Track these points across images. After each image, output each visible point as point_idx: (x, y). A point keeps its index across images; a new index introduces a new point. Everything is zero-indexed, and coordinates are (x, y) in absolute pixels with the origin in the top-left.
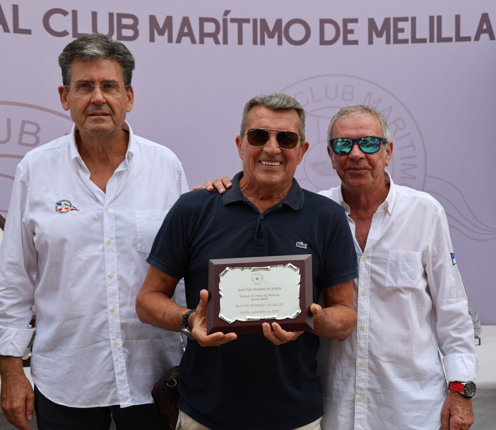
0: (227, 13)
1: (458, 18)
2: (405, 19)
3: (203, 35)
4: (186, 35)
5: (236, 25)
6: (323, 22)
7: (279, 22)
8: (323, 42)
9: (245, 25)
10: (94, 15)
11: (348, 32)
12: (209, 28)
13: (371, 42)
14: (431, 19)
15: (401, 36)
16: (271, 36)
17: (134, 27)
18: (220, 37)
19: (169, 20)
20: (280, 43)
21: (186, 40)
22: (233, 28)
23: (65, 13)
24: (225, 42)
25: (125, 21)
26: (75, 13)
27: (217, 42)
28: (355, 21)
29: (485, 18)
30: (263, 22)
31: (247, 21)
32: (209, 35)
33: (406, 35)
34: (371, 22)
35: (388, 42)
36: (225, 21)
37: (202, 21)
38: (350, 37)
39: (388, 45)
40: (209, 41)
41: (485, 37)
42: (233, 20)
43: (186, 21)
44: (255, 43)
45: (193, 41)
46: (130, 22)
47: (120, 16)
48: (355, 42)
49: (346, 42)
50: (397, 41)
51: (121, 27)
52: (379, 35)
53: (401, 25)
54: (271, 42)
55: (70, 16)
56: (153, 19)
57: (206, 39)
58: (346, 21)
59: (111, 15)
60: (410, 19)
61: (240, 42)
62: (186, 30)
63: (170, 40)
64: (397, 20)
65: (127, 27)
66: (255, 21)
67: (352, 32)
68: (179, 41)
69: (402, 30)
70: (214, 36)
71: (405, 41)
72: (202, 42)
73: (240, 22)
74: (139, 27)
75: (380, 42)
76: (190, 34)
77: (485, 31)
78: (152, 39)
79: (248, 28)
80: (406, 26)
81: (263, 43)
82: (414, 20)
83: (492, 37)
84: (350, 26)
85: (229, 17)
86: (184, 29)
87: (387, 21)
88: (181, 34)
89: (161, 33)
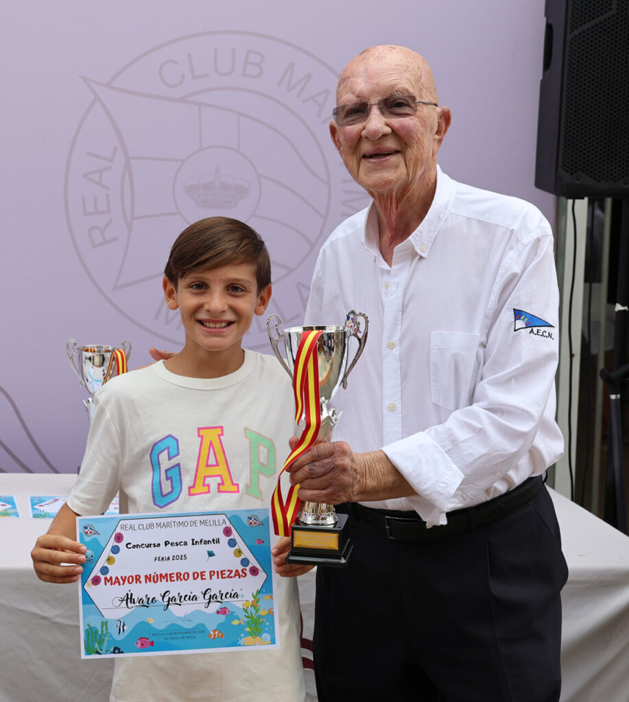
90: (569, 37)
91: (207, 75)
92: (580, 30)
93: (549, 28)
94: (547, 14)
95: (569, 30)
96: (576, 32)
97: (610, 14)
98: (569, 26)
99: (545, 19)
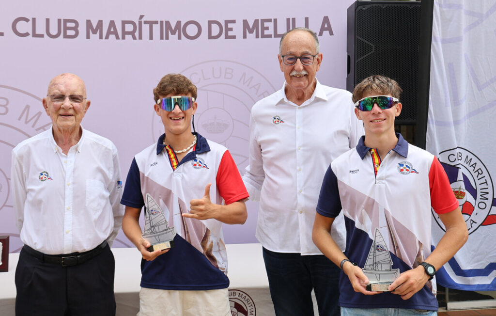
0: (141, 17)
1: (307, 19)
2: (269, 20)
3: (124, 33)
4: (112, 33)
5: (148, 26)
6: (210, 23)
7: (179, 23)
8: (211, 37)
9: (154, 26)
10: (48, 20)
11: (228, 29)
12: (129, 28)
13: (245, 37)
14: (288, 20)
15: (266, 32)
16: (173, 33)
17: (75, 29)
18: (137, 34)
19: (100, 23)
20: (180, 38)
21: (112, 37)
22: (146, 28)
23: (27, 20)
24: (140, 38)
25: (69, 25)
26: (34, 20)
27: (134, 38)
28: (234, 22)
29: (326, 20)
30: (168, 23)
31: (156, 22)
32: (129, 33)
33: (270, 31)
34: (245, 23)
35: (257, 37)
36: (140, 23)
37: (124, 23)
38: (230, 33)
39: (257, 39)
40: (129, 37)
41: (326, 33)
42: (146, 22)
43: (112, 24)
44: (162, 38)
45: (118, 38)
46: (73, 25)
47: (66, 21)
48: (234, 37)
49: (227, 37)
50: (264, 36)
51: (66, 28)
52: (251, 32)
53: (266, 24)
54: (173, 38)
55: (31, 22)
56: (89, 23)
57: (127, 36)
58: (227, 22)
59: (59, 21)
60: (273, 20)
61: (151, 38)
62: (112, 30)
63: (101, 37)
64: (263, 21)
65: (71, 28)
66: (162, 22)
67: (231, 29)
68: (107, 38)
69: (267, 28)
70: (132, 33)
71: (270, 36)
72: (123, 38)
73: (151, 23)
74: (78, 29)
75: (251, 36)
76: (115, 33)
77: (326, 29)
78: (88, 37)
79: (156, 28)
80: (270, 25)
81: (167, 38)
82: (275, 20)
83: (331, 33)
84: (230, 25)
85: (143, 20)
86: (111, 29)
87: (256, 21)
88: (109, 33)
89: (95, 32)
90: (356, 62)
91: (210, 79)
92: (361, 59)
93: (349, 57)
94: (347, 51)
95: (356, 59)
96: (359, 60)
97: (372, 52)
98: (356, 57)
99: (347, 53)
